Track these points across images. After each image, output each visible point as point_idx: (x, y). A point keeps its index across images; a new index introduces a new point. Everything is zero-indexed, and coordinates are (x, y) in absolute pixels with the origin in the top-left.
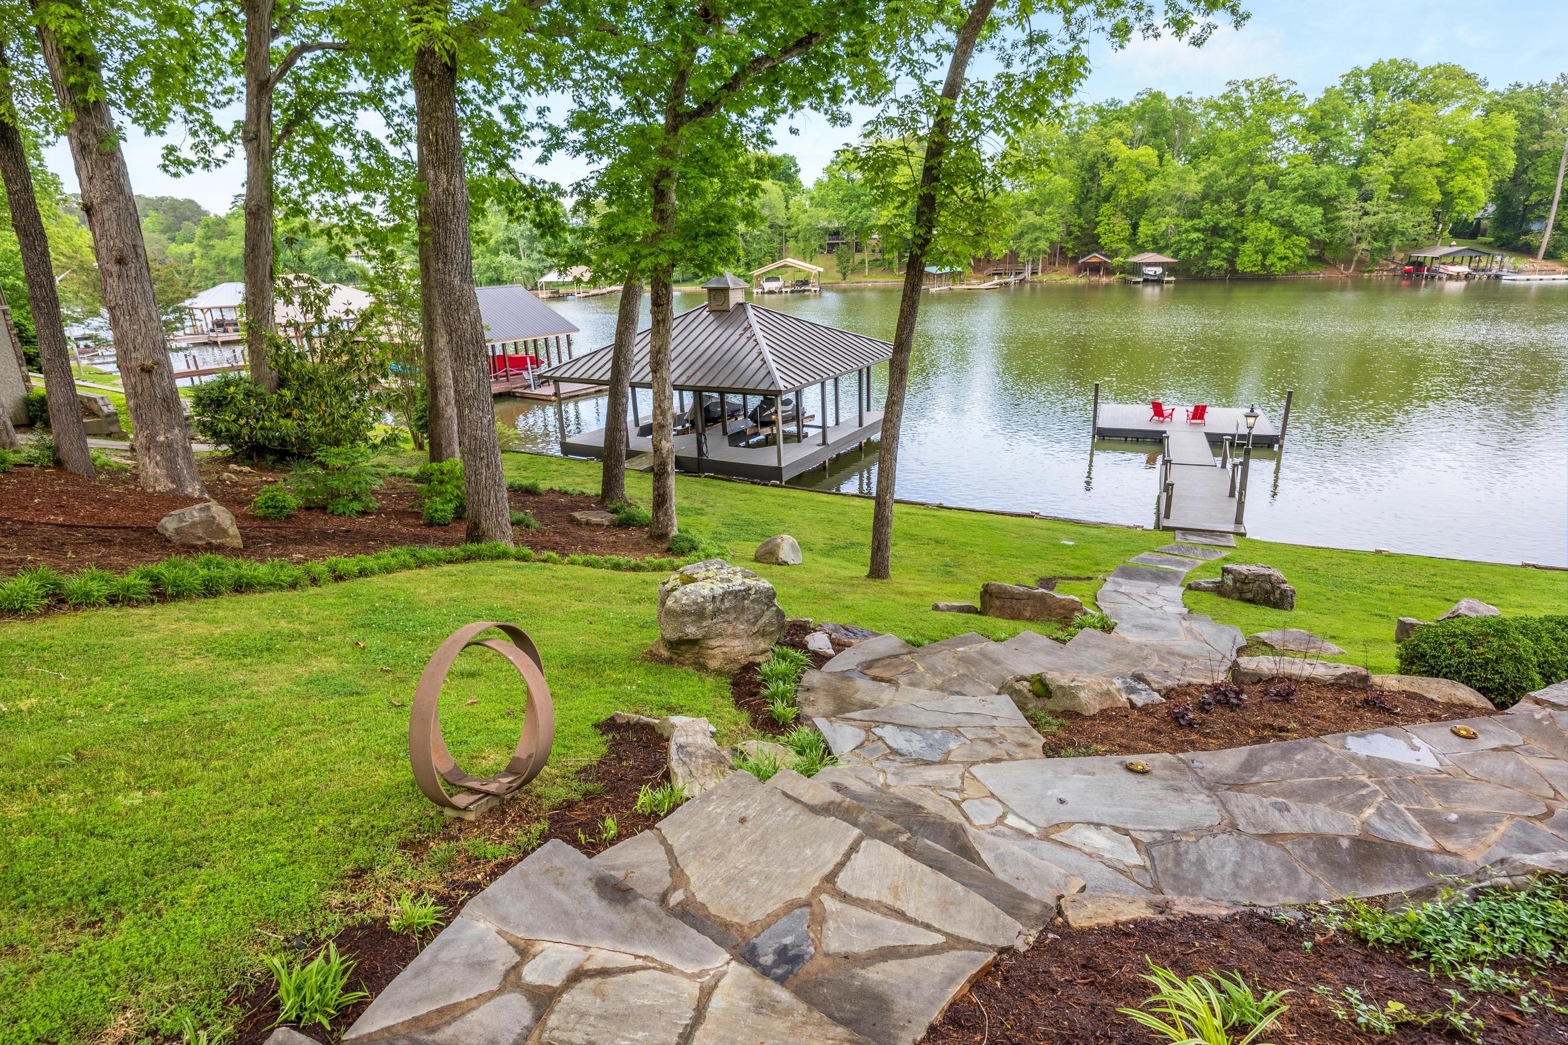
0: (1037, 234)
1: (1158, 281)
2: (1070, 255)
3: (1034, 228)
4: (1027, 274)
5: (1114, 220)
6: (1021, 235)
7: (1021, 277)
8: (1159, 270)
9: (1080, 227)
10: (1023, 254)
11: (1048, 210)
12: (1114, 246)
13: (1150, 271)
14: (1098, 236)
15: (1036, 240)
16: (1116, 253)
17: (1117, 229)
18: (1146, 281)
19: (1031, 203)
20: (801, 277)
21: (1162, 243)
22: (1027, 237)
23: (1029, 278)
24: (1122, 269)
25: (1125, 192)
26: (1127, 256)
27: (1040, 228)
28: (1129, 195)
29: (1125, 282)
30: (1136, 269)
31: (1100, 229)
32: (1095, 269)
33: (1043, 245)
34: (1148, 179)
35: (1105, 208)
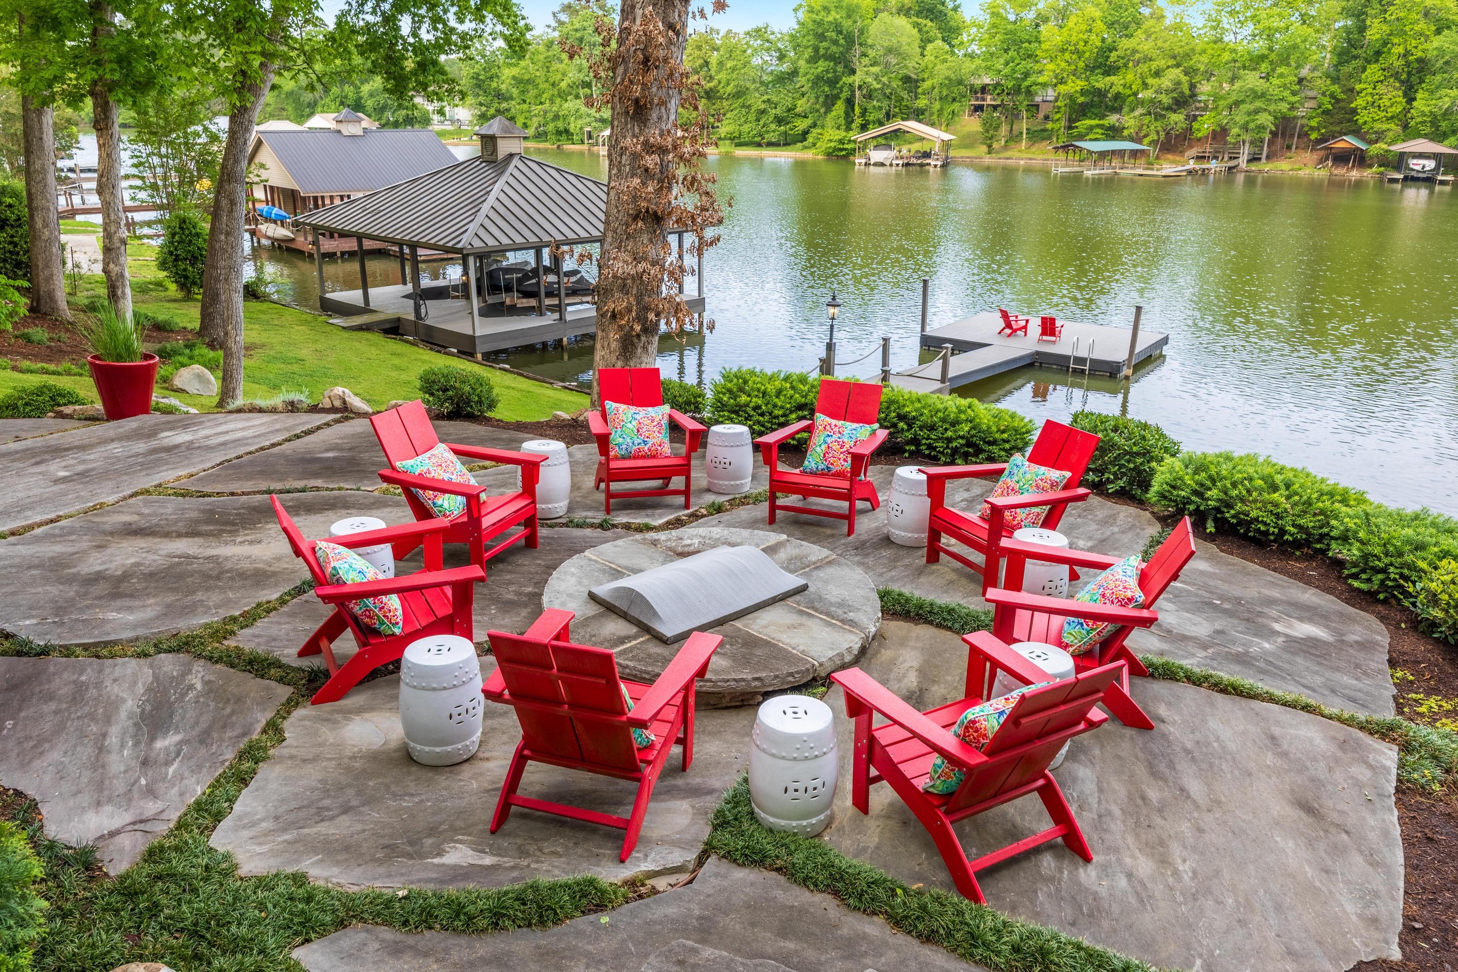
0: (1258, 104)
1: (1429, 181)
2: (1314, 136)
3: (1257, 95)
4: (1242, 162)
5: (1381, 89)
6: (1237, 103)
7: (1232, 163)
8: (1430, 164)
9: (1332, 96)
10: (1235, 131)
11: (1279, 70)
12: (1378, 126)
13: (1416, 164)
14: (1354, 111)
15: (1257, 112)
16: (1380, 136)
17: (1385, 102)
18: (1406, 179)
19: (1255, 61)
20: (925, 147)
21: (1444, 125)
22: (1245, 107)
23: (1243, 165)
24: (1384, 161)
25: (1401, 50)
26: (1393, 142)
27: (1263, 95)
28: (1407, 53)
29: (1381, 180)
30: (1399, 161)
31: (1359, 102)
32: (1342, 158)
33: (1265, 119)
34: (1438, 32)
35: (1373, 71)
